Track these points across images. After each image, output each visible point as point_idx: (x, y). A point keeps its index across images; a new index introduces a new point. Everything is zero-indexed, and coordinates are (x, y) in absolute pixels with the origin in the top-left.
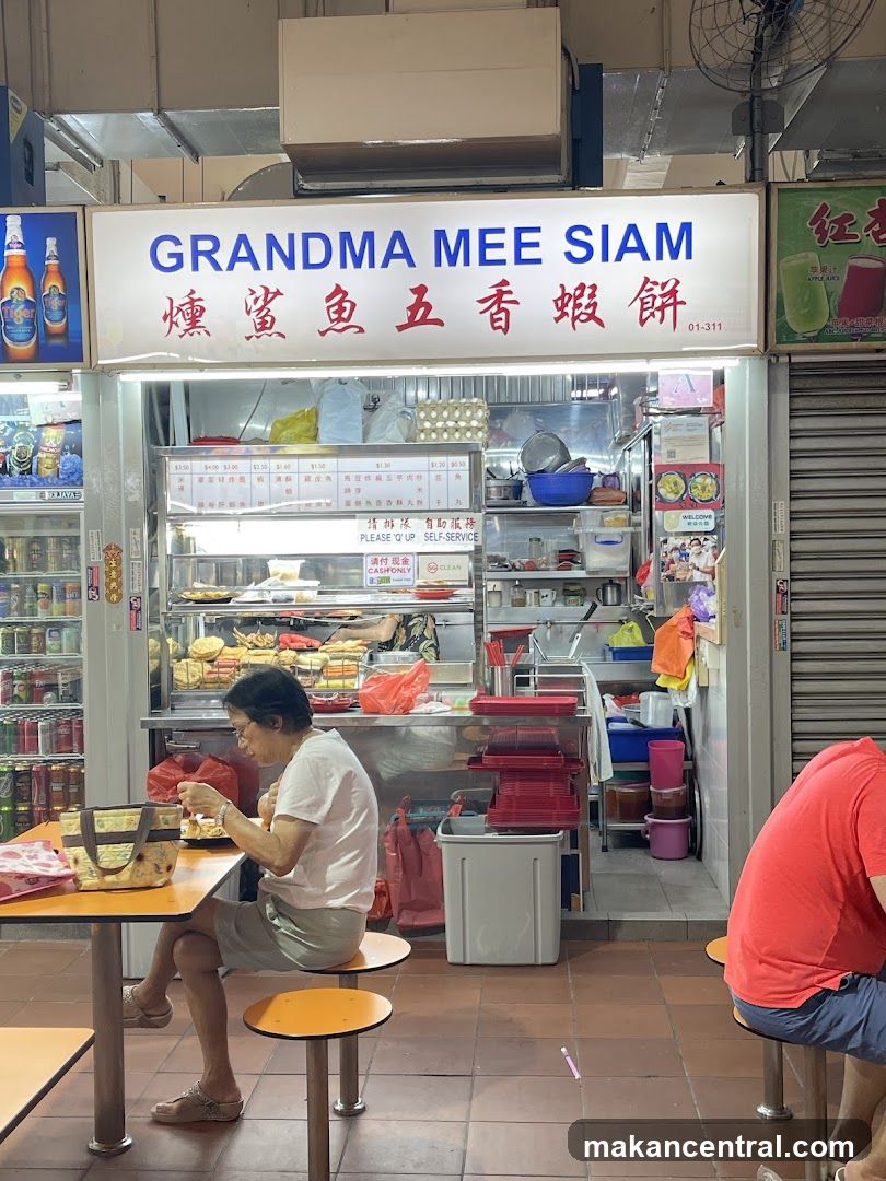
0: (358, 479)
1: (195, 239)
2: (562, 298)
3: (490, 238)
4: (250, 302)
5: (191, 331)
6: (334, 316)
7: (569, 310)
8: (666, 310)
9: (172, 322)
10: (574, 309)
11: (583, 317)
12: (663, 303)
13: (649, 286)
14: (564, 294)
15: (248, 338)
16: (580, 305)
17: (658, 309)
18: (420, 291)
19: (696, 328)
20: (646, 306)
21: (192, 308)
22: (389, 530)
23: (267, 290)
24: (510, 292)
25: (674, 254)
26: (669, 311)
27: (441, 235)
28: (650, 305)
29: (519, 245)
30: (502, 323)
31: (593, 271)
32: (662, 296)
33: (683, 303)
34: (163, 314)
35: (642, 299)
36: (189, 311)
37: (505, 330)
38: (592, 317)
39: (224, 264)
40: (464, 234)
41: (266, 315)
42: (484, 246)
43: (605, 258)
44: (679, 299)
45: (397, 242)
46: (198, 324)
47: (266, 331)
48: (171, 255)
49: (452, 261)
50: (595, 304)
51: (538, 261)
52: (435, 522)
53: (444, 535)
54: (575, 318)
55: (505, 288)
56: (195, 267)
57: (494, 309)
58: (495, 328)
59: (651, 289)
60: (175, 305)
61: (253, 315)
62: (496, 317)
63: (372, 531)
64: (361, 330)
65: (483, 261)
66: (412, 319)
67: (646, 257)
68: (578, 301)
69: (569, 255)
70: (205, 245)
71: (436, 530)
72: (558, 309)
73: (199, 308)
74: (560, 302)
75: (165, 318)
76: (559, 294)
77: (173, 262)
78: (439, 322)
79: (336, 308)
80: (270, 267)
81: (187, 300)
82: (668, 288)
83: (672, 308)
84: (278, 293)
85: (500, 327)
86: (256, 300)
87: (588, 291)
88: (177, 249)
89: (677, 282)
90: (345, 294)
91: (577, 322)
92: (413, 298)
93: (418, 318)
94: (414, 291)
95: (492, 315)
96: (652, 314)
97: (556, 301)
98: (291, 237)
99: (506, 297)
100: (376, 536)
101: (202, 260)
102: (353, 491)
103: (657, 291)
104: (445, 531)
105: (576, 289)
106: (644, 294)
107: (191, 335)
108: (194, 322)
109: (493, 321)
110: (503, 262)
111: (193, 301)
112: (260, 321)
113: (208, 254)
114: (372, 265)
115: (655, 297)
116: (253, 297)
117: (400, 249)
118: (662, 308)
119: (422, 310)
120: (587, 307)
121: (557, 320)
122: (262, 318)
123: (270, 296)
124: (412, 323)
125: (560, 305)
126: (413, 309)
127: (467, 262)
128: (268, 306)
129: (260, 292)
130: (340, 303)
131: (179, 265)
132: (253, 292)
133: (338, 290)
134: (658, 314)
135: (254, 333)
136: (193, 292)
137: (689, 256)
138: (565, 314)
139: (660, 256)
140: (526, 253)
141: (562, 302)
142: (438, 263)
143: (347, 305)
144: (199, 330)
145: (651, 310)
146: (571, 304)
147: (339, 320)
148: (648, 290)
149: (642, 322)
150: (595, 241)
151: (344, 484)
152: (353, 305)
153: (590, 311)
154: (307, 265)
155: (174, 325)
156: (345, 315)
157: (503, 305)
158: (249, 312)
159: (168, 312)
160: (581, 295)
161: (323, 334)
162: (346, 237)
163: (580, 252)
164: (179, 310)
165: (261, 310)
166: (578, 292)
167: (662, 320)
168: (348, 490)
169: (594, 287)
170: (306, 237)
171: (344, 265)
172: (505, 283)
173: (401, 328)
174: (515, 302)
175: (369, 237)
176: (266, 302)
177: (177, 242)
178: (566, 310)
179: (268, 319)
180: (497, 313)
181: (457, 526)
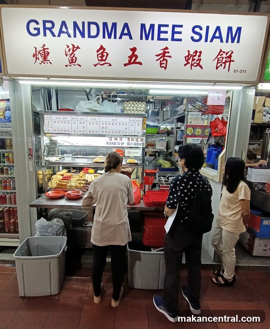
0: (106, 124)
1: (45, 22)
2: (188, 56)
3: (163, 29)
4: (67, 51)
5: (44, 62)
6: (100, 59)
7: (190, 61)
8: (226, 63)
9: (36, 58)
10: (192, 61)
11: (195, 65)
12: (226, 61)
13: (222, 53)
14: (189, 54)
15: (66, 66)
16: (195, 59)
17: (223, 63)
18: (134, 50)
19: (236, 71)
20: (219, 62)
21: (44, 52)
22: (116, 141)
23: (73, 46)
24: (168, 52)
25: (233, 41)
26: (227, 64)
27: (143, 26)
28: (221, 61)
29: (174, 32)
30: (164, 65)
31: (201, 46)
32: (226, 58)
33: (233, 61)
34: (33, 54)
35: (218, 59)
36: (43, 53)
37: (165, 68)
38: (198, 65)
39: (56, 33)
40: (152, 26)
41: (73, 56)
42: (160, 32)
43: (206, 41)
44: (232, 60)
45: (126, 28)
46: (47, 59)
47: (74, 64)
48: (35, 29)
49: (147, 38)
50: (200, 60)
51: (180, 40)
52: (130, 139)
53: (133, 144)
54: (192, 65)
55: (166, 51)
56: (45, 35)
57: (162, 59)
58: (161, 67)
59: (222, 55)
60: (38, 50)
61: (68, 56)
62: (162, 62)
63: (110, 141)
64: (110, 65)
65: (159, 39)
66: (130, 61)
67: (222, 41)
68: (194, 58)
69: (192, 38)
70: (49, 25)
71: (131, 142)
72: (186, 61)
73: (47, 52)
74: (187, 58)
75: (34, 56)
76: (187, 54)
77: (36, 32)
78: (140, 63)
79: (101, 55)
80: (75, 36)
81: (43, 49)
82: (228, 55)
83: (229, 63)
84: (78, 48)
85: (163, 67)
86: (69, 51)
87: (198, 54)
88: (37, 26)
89: (232, 52)
90: (104, 49)
91: (193, 67)
92: (131, 53)
93: (132, 61)
94: (131, 49)
95: (161, 61)
96: (221, 65)
97: (185, 57)
98: (83, 23)
99: (167, 54)
100: (111, 143)
101: (48, 32)
102: (105, 128)
103: (224, 55)
104: (133, 142)
105: (194, 53)
106: (219, 56)
107: (44, 63)
108: (45, 59)
109: (161, 64)
110: (167, 40)
111: (44, 49)
112: (71, 59)
113: (50, 29)
114: (115, 38)
115: (223, 58)
116: (68, 49)
117: (127, 32)
118: (225, 63)
119: (134, 58)
120: (197, 61)
121: (185, 65)
122: (72, 58)
123: (75, 49)
124: (130, 63)
125: (187, 59)
126: (131, 57)
127: (153, 39)
128: (74, 53)
129: (71, 47)
130: (102, 53)
131: (38, 33)
132: (68, 47)
133: (102, 47)
134: (223, 65)
135: (69, 64)
136: (44, 45)
137: (238, 42)
138: (188, 63)
139: (227, 41)
140: (176, 36)
141: (188, 58)
142: (141, 38)
143: (105, 54)
144: (47, 62)
145: (221, 63)
146: (191, 59)
147: (102, 60)
148: (221, 55)
149: (217, 68)
150: (203, 33)
151: (102, 126)
152: (107, 54)
153: (198, 62)
154: (90, 36)
155: (37, 59)
156: (104, 58)
157: (165, 58)
158: (66, 55)
159: (35, 54)
160: (195, 55)
161: (95, 65)
162: (105, 25)
163: (197, 37)
164: (39, 53)
165: (71, 54)
166: (194, 54)
167: (224, 68)
168: (103, 128)
169: (201, 52)
170: (89, 24)
171: (104, 37)
172: (167, 48)
173: (125, 65)
174: (170, 57)
175: (114, 25)
176: (73, 51)
177: (37, 23)
178: (189, 61)
179: (74, 58)
180: (163, 61)
181: (138, 141)
